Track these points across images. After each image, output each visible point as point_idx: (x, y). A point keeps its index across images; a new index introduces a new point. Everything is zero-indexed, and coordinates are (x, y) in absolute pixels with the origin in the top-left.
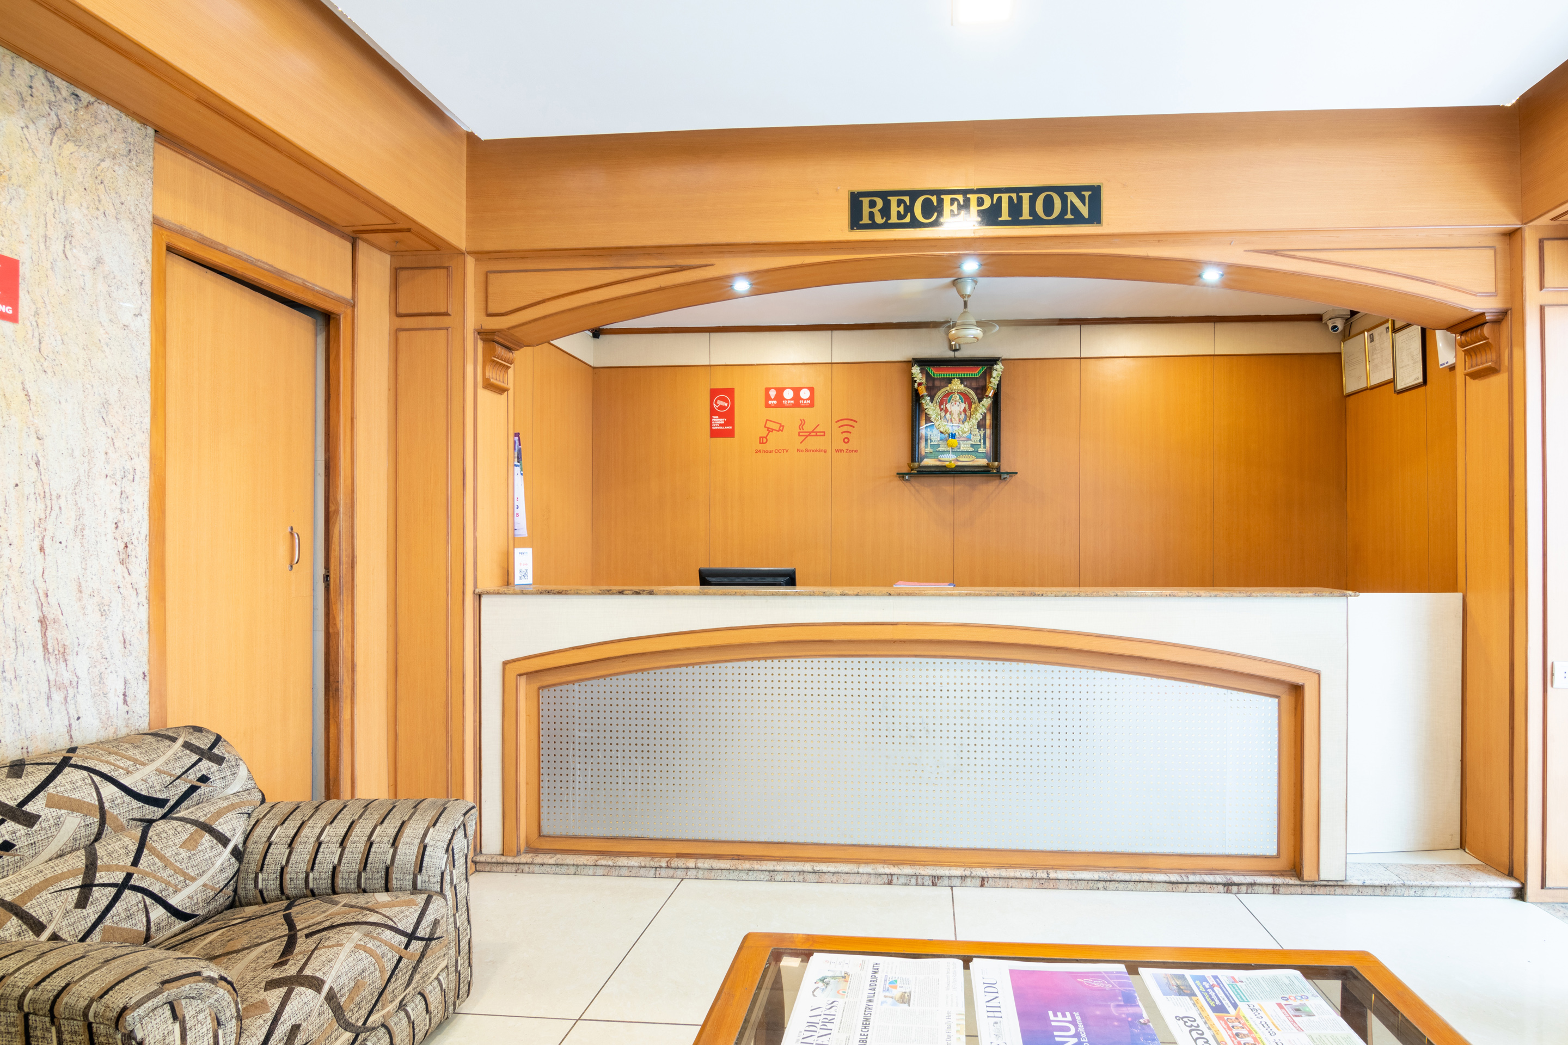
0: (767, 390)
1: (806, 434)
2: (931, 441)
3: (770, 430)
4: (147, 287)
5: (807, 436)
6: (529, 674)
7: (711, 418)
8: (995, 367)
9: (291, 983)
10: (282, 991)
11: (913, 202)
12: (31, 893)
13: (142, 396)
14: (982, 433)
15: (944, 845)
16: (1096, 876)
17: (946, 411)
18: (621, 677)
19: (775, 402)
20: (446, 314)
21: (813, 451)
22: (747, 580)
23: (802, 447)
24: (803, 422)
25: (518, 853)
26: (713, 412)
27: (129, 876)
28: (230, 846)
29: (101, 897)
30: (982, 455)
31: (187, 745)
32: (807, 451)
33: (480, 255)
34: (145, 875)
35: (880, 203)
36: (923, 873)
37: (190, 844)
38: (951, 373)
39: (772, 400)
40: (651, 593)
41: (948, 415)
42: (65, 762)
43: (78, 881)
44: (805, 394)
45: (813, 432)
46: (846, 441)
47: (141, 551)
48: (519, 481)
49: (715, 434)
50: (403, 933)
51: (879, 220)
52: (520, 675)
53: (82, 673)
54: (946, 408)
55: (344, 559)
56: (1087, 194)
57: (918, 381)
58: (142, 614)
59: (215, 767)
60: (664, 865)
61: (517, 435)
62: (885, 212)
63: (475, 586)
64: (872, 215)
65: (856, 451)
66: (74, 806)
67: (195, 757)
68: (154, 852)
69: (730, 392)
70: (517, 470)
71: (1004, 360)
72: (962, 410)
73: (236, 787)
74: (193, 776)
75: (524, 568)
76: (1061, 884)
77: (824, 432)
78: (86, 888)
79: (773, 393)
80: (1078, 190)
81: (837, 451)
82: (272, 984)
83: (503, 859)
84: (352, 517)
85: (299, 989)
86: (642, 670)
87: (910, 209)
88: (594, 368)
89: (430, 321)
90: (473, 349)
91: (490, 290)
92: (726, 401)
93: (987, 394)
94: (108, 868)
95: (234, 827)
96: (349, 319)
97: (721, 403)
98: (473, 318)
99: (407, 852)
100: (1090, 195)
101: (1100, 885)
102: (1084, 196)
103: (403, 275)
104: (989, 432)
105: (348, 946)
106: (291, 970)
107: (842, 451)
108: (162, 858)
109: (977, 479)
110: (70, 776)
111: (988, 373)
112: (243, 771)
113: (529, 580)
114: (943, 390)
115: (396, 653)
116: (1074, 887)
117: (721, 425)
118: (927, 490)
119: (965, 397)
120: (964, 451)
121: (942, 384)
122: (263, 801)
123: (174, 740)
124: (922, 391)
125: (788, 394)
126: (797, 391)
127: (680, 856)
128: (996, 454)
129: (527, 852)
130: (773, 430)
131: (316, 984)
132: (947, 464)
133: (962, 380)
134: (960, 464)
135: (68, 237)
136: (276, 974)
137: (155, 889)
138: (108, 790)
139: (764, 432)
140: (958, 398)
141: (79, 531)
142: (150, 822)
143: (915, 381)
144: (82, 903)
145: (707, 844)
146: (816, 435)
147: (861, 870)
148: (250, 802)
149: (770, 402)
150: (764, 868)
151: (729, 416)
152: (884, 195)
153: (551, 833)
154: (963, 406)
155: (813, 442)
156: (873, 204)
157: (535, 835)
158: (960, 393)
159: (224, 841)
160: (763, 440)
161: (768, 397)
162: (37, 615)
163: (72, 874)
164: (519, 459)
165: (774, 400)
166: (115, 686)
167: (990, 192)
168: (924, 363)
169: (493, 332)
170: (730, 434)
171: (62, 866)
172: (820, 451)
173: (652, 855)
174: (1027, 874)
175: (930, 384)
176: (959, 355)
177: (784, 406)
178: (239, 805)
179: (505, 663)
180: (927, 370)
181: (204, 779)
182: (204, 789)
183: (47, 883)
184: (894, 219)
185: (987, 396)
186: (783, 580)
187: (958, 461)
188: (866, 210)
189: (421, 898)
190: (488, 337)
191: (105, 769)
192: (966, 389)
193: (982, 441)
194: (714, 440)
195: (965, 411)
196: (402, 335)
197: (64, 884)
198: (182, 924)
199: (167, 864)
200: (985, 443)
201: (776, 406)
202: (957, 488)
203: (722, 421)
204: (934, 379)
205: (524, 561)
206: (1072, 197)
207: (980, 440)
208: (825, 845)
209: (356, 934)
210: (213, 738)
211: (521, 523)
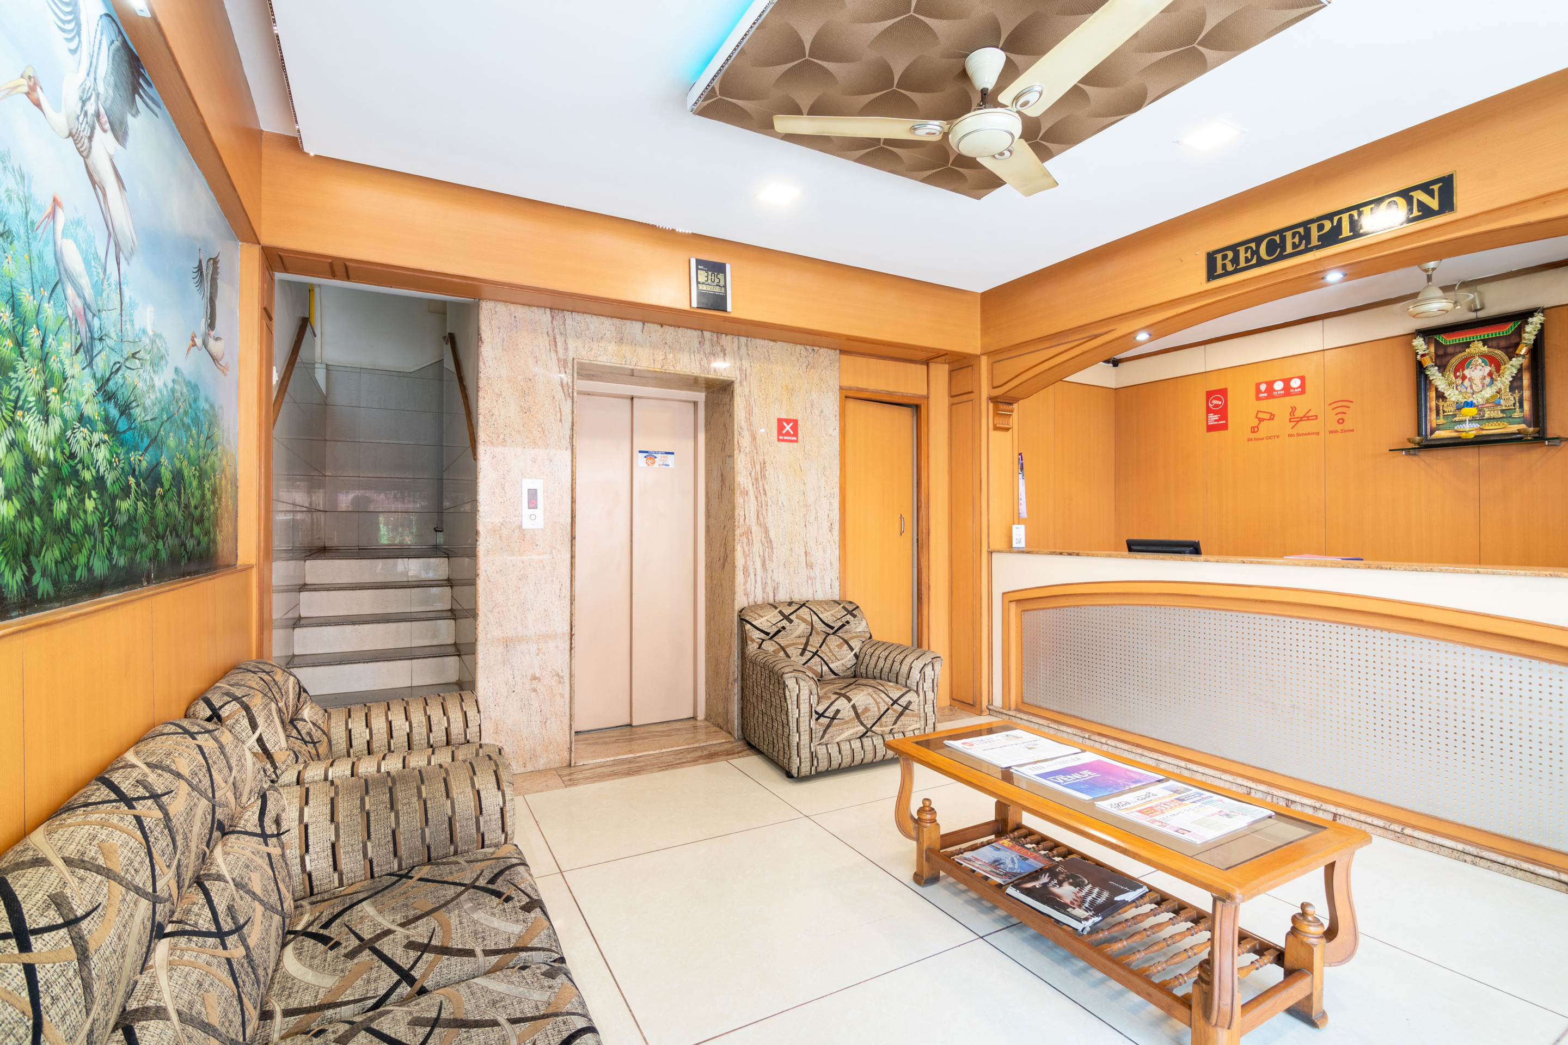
0: (1258, 385)
1: (1295, 420)
2: (1444, 412)
3: (1261, 420)
4: (838, 417)
5: (1298, 421)
6: (1018, 601)
7: (1207, 416)
8: (1530, 320)
9: (841, 695)
10: (837, 696)
11: (1258, 246)
12: (789, 646)
13: (836, 462)
14: (1517, 395)
15: (1301, 777)
16: (1460, 846)
17: (1464, 378)
18: (1065, 609)
19: (1266, 395)
20: (972, 392)
21: (1305, 434)
22: (1159, 548)
23: (1294, 432)
24: (1294, 409)
25: (1010, 709)
26: (1209, 411)
27: (817, 651)
28: (854, 652)
29: (808, 655)
30: (1518, 420)
31: (844, 608)
32: (1298, 435)
33: (988, 354)
34: (823, 652)
35: (1230, 254)
36: (1275, 793)
37: (840, 646)
38: (1468, 336)
39: (1262, 393)
40: (1078, 555)
41: (1467, 382)
42: (804, 605)
43: (802, 647)
44: (1295, 383)
45: (1304, 417)
46: (1341, 421)
47: (836, 527)
48: (1022, 482)
49: (1210, 428)
50: (892, 700)
51: (1230, 268)
52: (1011, 601)
53: (818, 575)
54: (1463, 374)
55: (924, 530)
56: (1436, 187)
57: (1421, 353)
58: (837, 552)
59: (852, 618)
60: (1087, 736)
61: (1020, 454)
62: (1235, 260)
63: (989, 547)
64: (1224, 266)
65: (1353, 430)
66: (804, 620)
67: (846, 613)
68: (827, 645)
69: (1224, 392)
70: (1021, 476)
71: (1543, 310)
72: (1486, 374)
73: (859, 629)
74: (844, 620)
75: (1019, 537)
76: (1420, 844)
77: (1316, 416)
78: (804, 650)
79: (1263, 387)
80: (1425, 188)
81: (1331, 432)
82: (836, 693)
83: (1001, 710)
84: (928, 509)
85: (842, 698)
86: (1077, 606)
87: (1256, 252)
88: (1116, 389)
89: (965, 398)
90: (986, 408)
91: (994, 373)
92: (1220, 400)
93: (1517, 352)
94: (812, 646)
95: (856, 645)
96: (926, 405)
97: (1215, 402)
98: (985, 391)
99: (905, 669)
100: (1440, 188)
101: (1468, 858)
102: (1433, 189)
103: (954, 373)
104: (1527, 394)
105: (865, 692)
106: (843, 692)
107: (1336, 431)
108: (829, 648)
109: (1512, 448)
110: (804, 609)
111: (1519, 331)
112: (864, 623)
113: (1023, 545)
114: (1460, 355)
115: (952, 583)
116: (1435, 851)
117: (1215, 421)
118: (1439, 462)
119: (1490, 360)
120: (1490, 419)
121: (1458, 350)
122: (871, 637)
123: (840, 604)
124: (1427, 362)
125: (1279, 386)
126: (1287, 382)
127: (1100, 734)
128: (1539, 415)
129: (1015, 710)
130: (1264, 419)
131: (849, 700)
132: (1463, 435)
133: (1485, 342)
134: (1484, 432)
135: (812, 405)
136: (838, 691)
137: (826, 659)
138: (815, 618)
139: (1256, 422)
140: (1480, 361)
141: (816, 518)
142: (829, 634)
143: (1417, 354)
144: (802, 654)
145: (1118, 731)
146: (1308, 420)
147: (1223, 777)
148: (864, 637)
149: (1260, 395)
150: (1151, 756)
151: (1223, 412)
152: (1234, 248)
153: (1028, 702)
154: (1488, 369)
155: (1304, 427)
156: (1225, 257)
157: (1020, 702)
158: (1482, 356)
159: (852, 649)
160: (1254, 430)
161: (1258, 391)
162: (804, 550)
163: (801, 644)
164: (1022, 469)
165: (1264, 392)
166: (828, 580)
167: (1330, 217)
168: (1427, 333)
169: (996, 397)
170: (1224, 427)
171: (799, 641)
172: (1313, 434)
173: (1083, 729)
174: (1381, 823)
175: (1441, 352)
176: (1481, 314)
177: (1274, 397)
178: (860, 636)
179: (1004, 594)
180: (1436, 340)
181: (848, 622)
182: (847, 627)
183: (794, 644)
184: (1242, 264)
185: (1517, 355)
186: (1188, 549)
187: (1482, 429)
188: (1219, 263)
189: (905, 690)
190: (994, 400)
191: (815, 610)
192: (1491, 350)
193: (1518, 404)
194: (1210, 433)
195: (1490, 374)
196: (954, 407)
197: (798, 646)
198: (833, 676)
199: (831, 651)
200: (1521, 406)
201: (1266, 398)
202: (1483, 459)
203: (1216, 417)
204: (1446, 347)
205: (1019, 534)
206: (1419, 196)
207: (1514, 404)
208: (1199, 752)
209: (870, 690)
210: (854, 607)
211: (1023, 508)
